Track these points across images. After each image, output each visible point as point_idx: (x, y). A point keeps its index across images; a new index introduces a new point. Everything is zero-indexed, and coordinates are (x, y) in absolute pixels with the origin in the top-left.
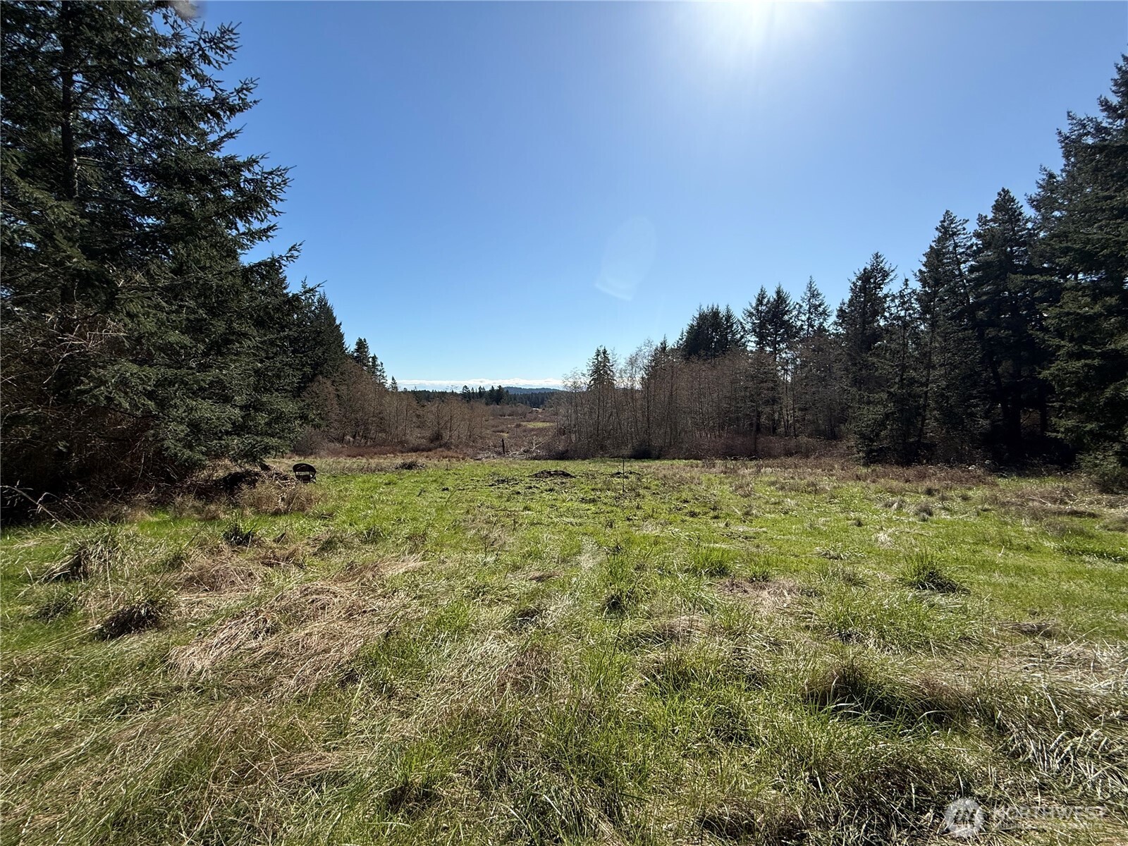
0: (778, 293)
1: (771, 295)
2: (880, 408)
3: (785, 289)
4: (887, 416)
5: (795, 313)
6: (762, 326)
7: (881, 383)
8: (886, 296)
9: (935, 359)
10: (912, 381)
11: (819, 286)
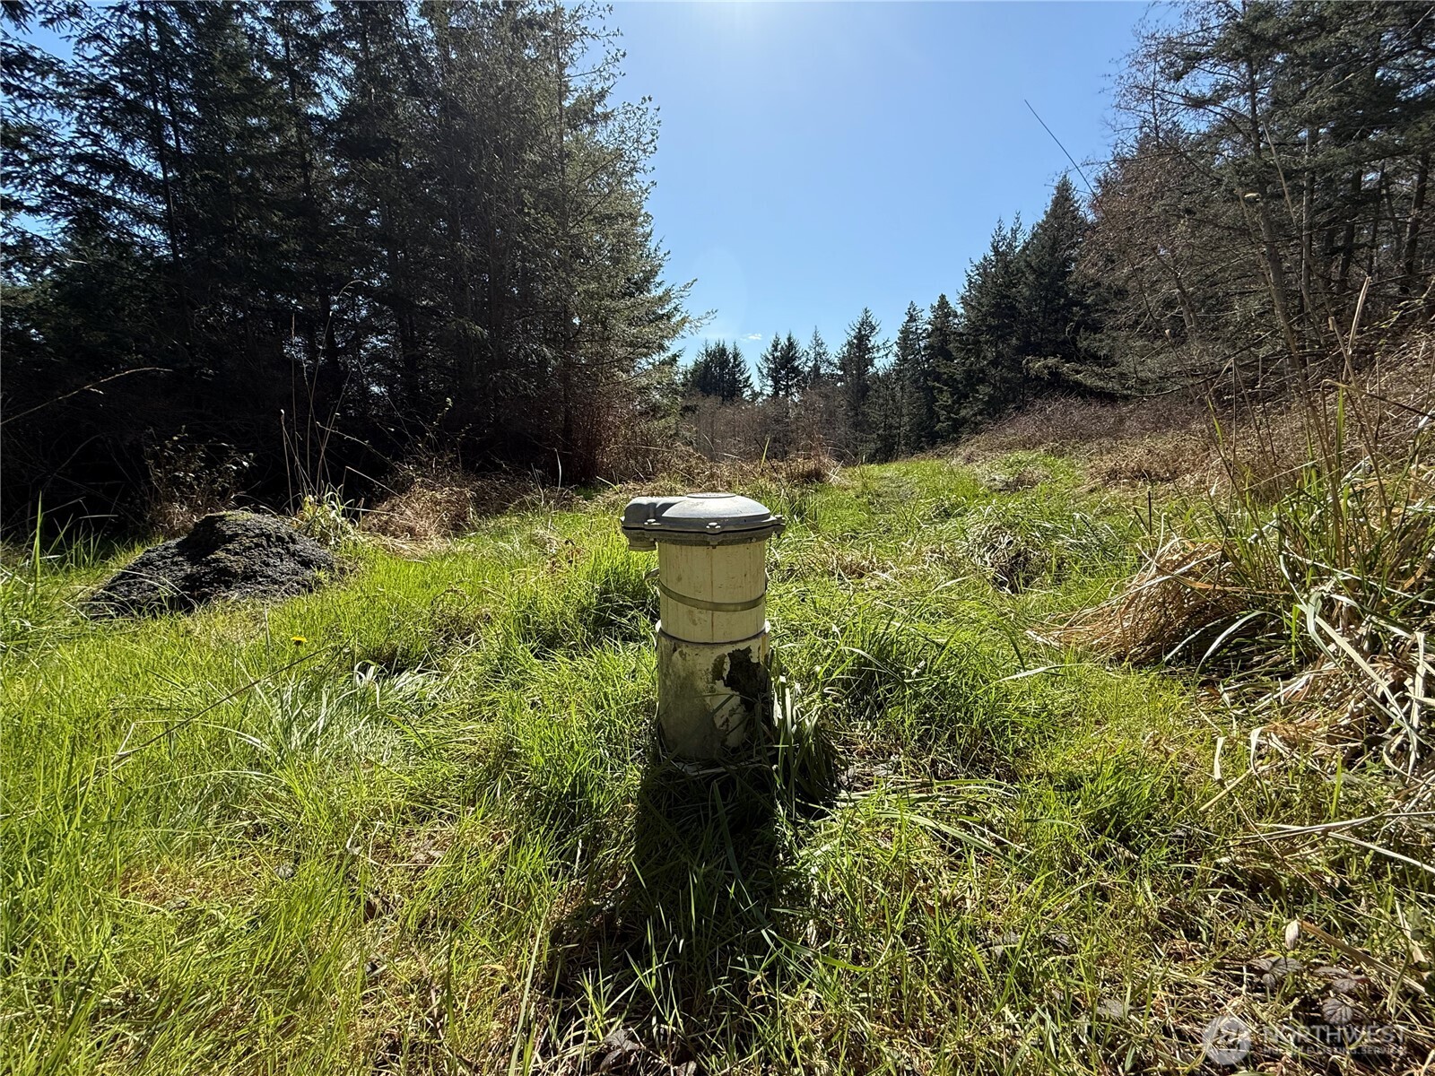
0: (789, 339)
1: (784, 342)
2: (872, 445)
3: (794, 337)
4: (877, 451)
5: (804, 359)
6: (776, 370)
7: (872, 427)
8: (873, 347)
9: (905, 411)
10: (891, 427)
11: (823, 337)
